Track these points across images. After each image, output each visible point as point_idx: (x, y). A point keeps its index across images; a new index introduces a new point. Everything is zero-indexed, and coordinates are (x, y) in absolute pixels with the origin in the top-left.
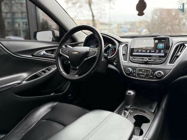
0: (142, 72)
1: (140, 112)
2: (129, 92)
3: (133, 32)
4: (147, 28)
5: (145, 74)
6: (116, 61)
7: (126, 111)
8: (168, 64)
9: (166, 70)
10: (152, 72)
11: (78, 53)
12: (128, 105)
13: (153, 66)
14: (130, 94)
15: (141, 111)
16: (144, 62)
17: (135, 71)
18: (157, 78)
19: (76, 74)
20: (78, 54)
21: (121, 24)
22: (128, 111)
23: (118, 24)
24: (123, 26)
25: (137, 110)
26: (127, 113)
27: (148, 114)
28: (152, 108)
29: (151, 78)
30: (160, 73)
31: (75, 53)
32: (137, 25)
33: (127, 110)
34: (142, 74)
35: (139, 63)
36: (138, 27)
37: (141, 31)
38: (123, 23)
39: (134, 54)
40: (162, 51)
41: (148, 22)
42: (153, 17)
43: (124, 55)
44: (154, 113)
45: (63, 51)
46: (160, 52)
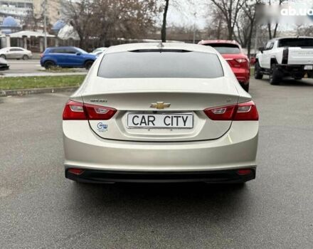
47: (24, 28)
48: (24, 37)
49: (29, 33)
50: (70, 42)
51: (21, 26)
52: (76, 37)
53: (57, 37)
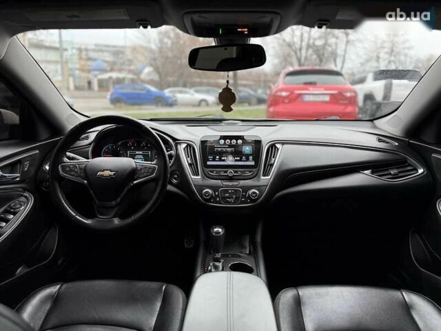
0: (229, 193)
1: (234, 259)
2: (215, 230)
3: (120, 70)
4: (151, 65)
5: (234, 197)
6: (176, 176)
7: (217, 264)
8: (262, 178)
9: (261, 188)
10: (243, 192)
11: (112, 173)
12: (218, 252)
13: (242, 183)
14: (220, 233)
15: (233, 256)
16: (227, 178)
17: (217, 193)
18: (252, 201)
19: (114, 217)
20: (114, 174)
21: (87, 50)
22: (220, 262)
23: (80, 50)
24: (92, 55)
25: (228, 257)
26: (220, 265)
27: (244, 258)
28: (244, 247)
29: (244, 203)
30: (254, 193)
31: (107, 173)
32: (129, 55)
33: (218, 260)
34: (229, 198)
35: (221, 180)
36: (130, 61)
37: (141, 72)
38: (92, 47)
39: (209, 163)
40: (251, 157)
41: (151, 51)
42: (161, 41)
43: (190, 165)
44: (250, 254)
45: (68, 169)
46: (247, 159)
47: (112, 70)
48: (110, 78)
49: (114, 75)
50: (151, 82)
51: (109, 69)
52: (156, 77)
53: (139, 78)
